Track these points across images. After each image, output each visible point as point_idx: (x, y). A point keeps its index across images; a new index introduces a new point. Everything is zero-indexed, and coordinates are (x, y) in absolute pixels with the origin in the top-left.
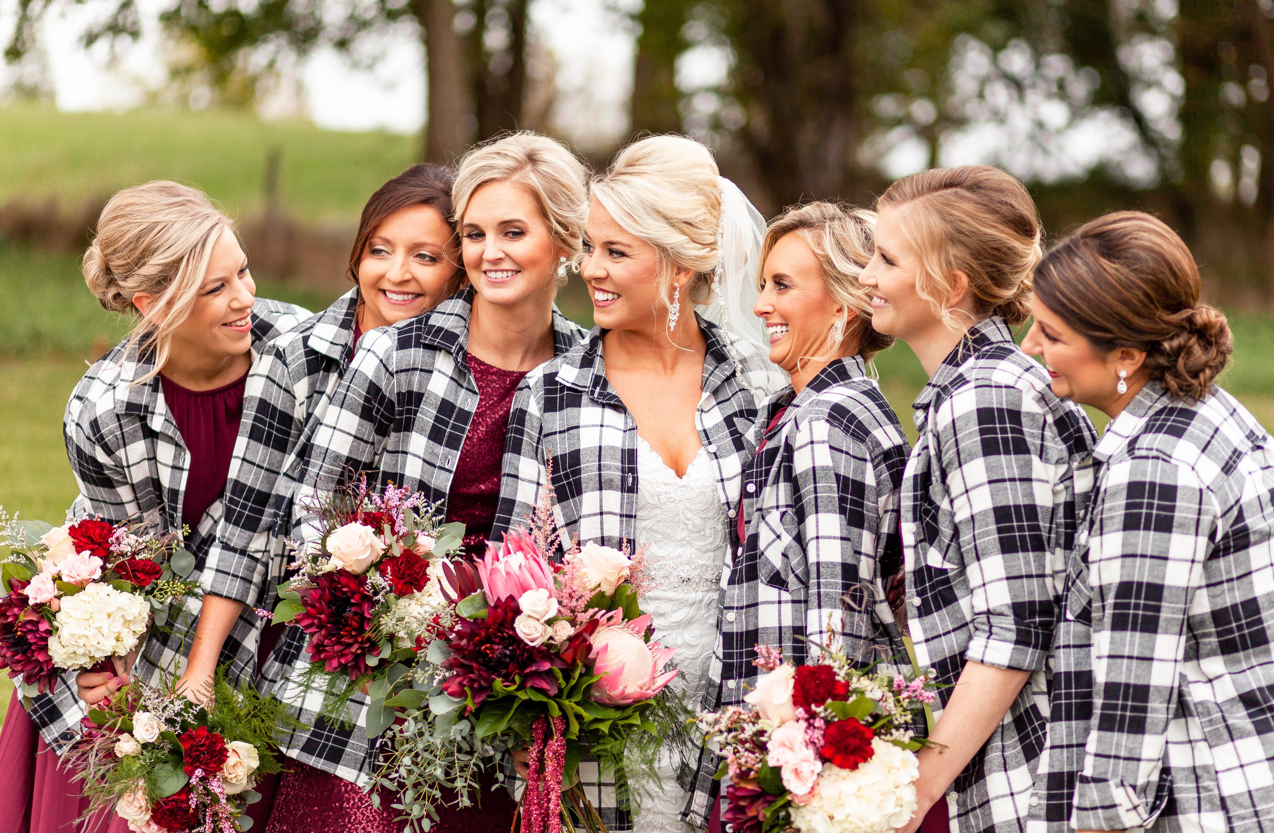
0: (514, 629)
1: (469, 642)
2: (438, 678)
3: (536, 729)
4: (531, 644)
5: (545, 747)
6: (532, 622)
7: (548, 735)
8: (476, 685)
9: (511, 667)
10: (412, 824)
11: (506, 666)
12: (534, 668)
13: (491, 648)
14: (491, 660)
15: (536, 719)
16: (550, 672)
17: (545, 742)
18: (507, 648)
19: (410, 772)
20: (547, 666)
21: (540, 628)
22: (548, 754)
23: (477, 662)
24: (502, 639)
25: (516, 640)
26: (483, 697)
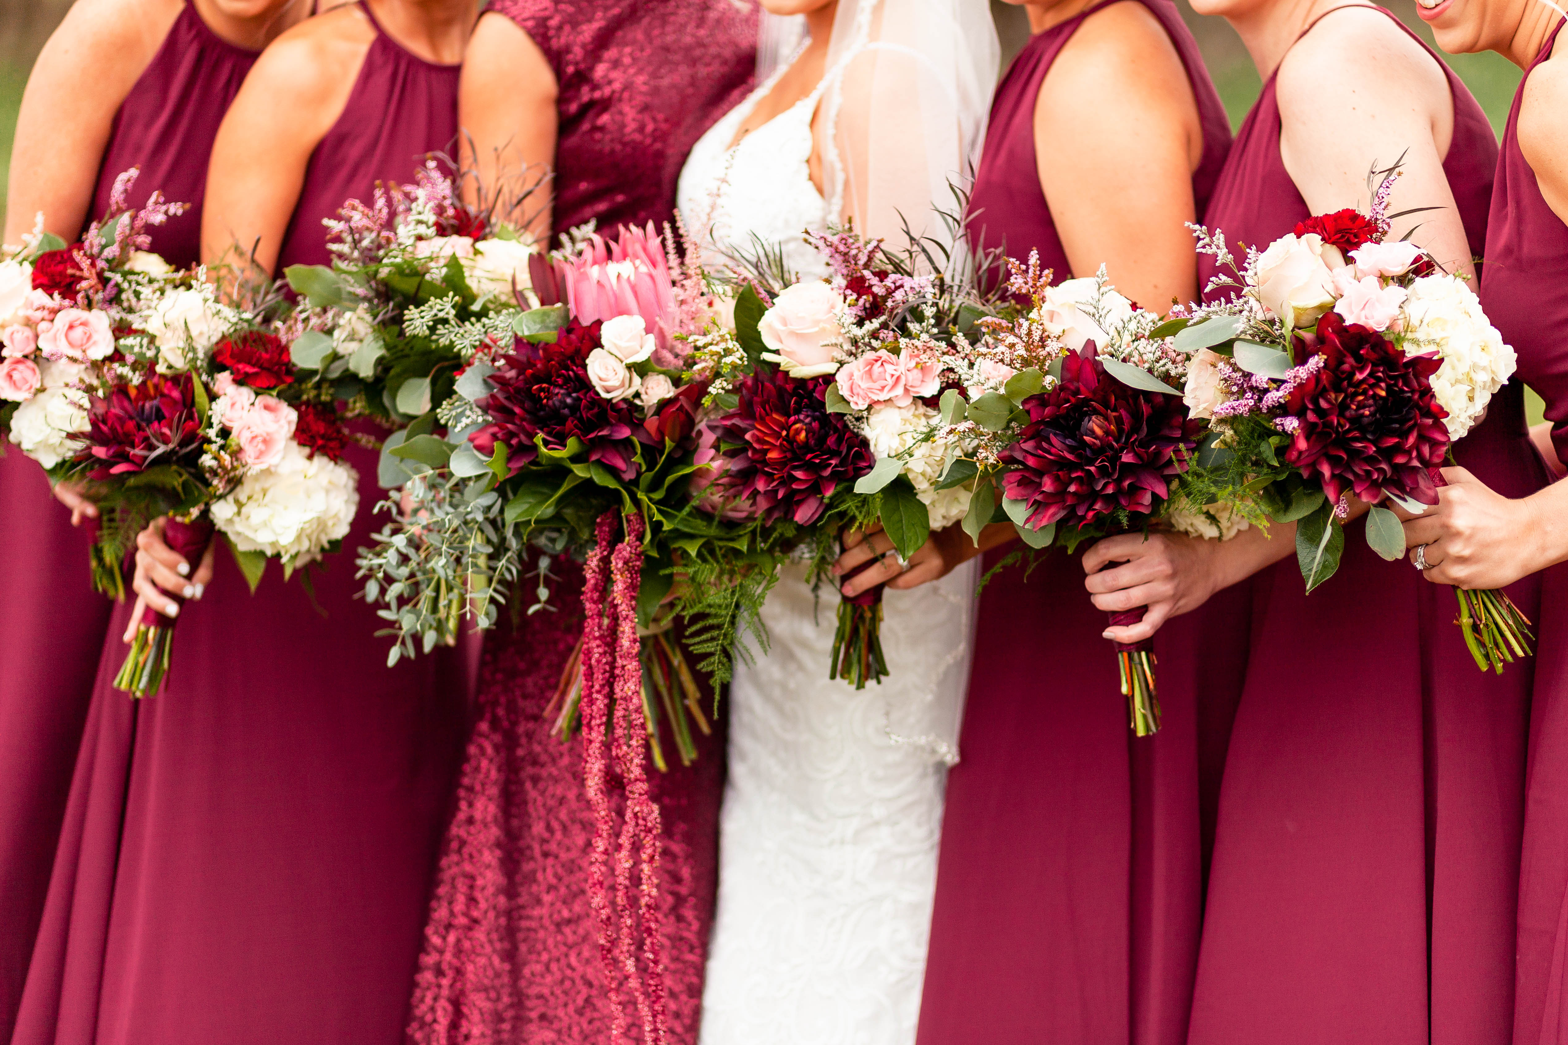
0: (584, 367)
1: (518, 375)
2: (465, 421)
3: (600, 525)
4: (604, 395)
5: (611, 553)
6: (613, 362)
7: (617, 537)
8: (514, 442)
9: (569, 424)
10: (403, 643)
11: (562, 420)
12: (604, 433)
13: (548, 391)
14: (543, 407)
15: (603, 510)
16: (628, 442)
17: (612, 546)
18: (569, 395)
19: (405, 559)
20: (625, 432)
21: (623, 373)
22: (616, 564)
23: (522, 407)
24: (567, 379)
25: (584, 384)
26: (524, 462)
